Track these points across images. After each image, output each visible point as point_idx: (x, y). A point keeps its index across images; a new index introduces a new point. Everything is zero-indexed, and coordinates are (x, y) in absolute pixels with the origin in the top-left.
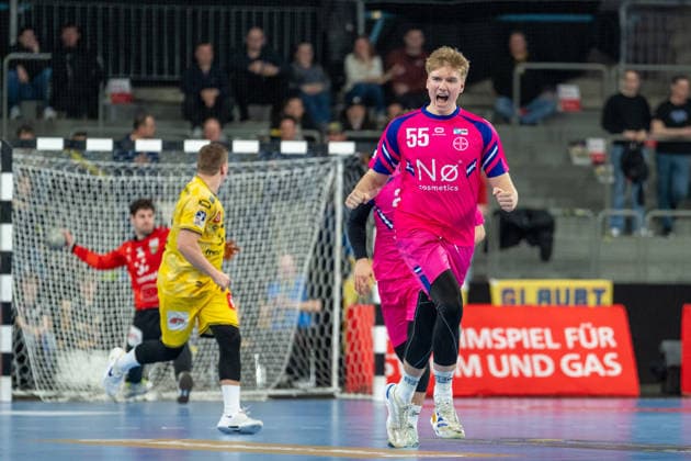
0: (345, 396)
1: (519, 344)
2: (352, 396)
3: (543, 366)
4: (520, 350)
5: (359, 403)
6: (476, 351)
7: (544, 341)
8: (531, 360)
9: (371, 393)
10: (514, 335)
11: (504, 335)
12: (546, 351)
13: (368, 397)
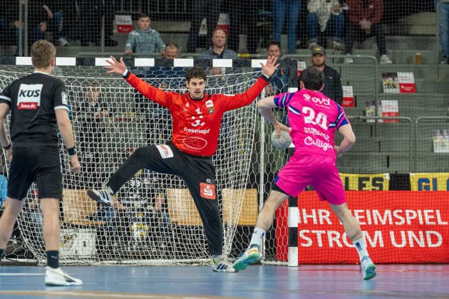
0: (268, 262)
1: (415, 221)
2: (273, 263)
3: (435, 239)
4: (416, 226)
5: (278, 268)
6: (380, 227)
7: (435, 220)
8: (425, 235)
9: (287, 261)
10: (411, 214)
11: (403, 215)
12: (437, 228)
13: (284, 263)
